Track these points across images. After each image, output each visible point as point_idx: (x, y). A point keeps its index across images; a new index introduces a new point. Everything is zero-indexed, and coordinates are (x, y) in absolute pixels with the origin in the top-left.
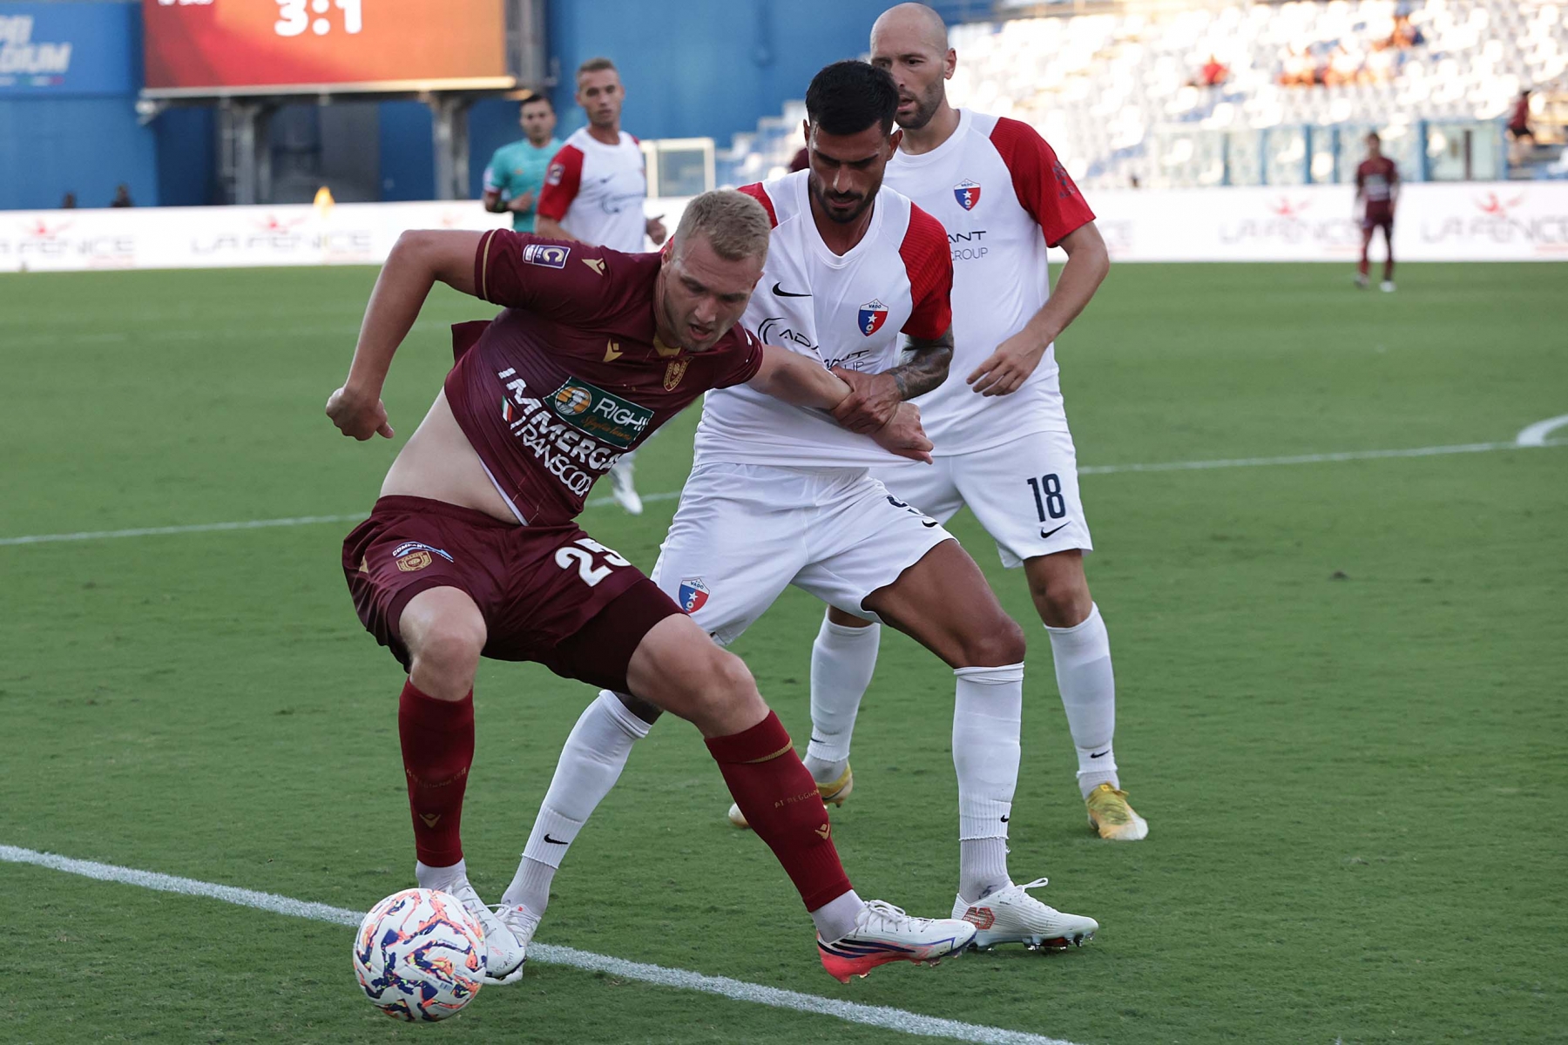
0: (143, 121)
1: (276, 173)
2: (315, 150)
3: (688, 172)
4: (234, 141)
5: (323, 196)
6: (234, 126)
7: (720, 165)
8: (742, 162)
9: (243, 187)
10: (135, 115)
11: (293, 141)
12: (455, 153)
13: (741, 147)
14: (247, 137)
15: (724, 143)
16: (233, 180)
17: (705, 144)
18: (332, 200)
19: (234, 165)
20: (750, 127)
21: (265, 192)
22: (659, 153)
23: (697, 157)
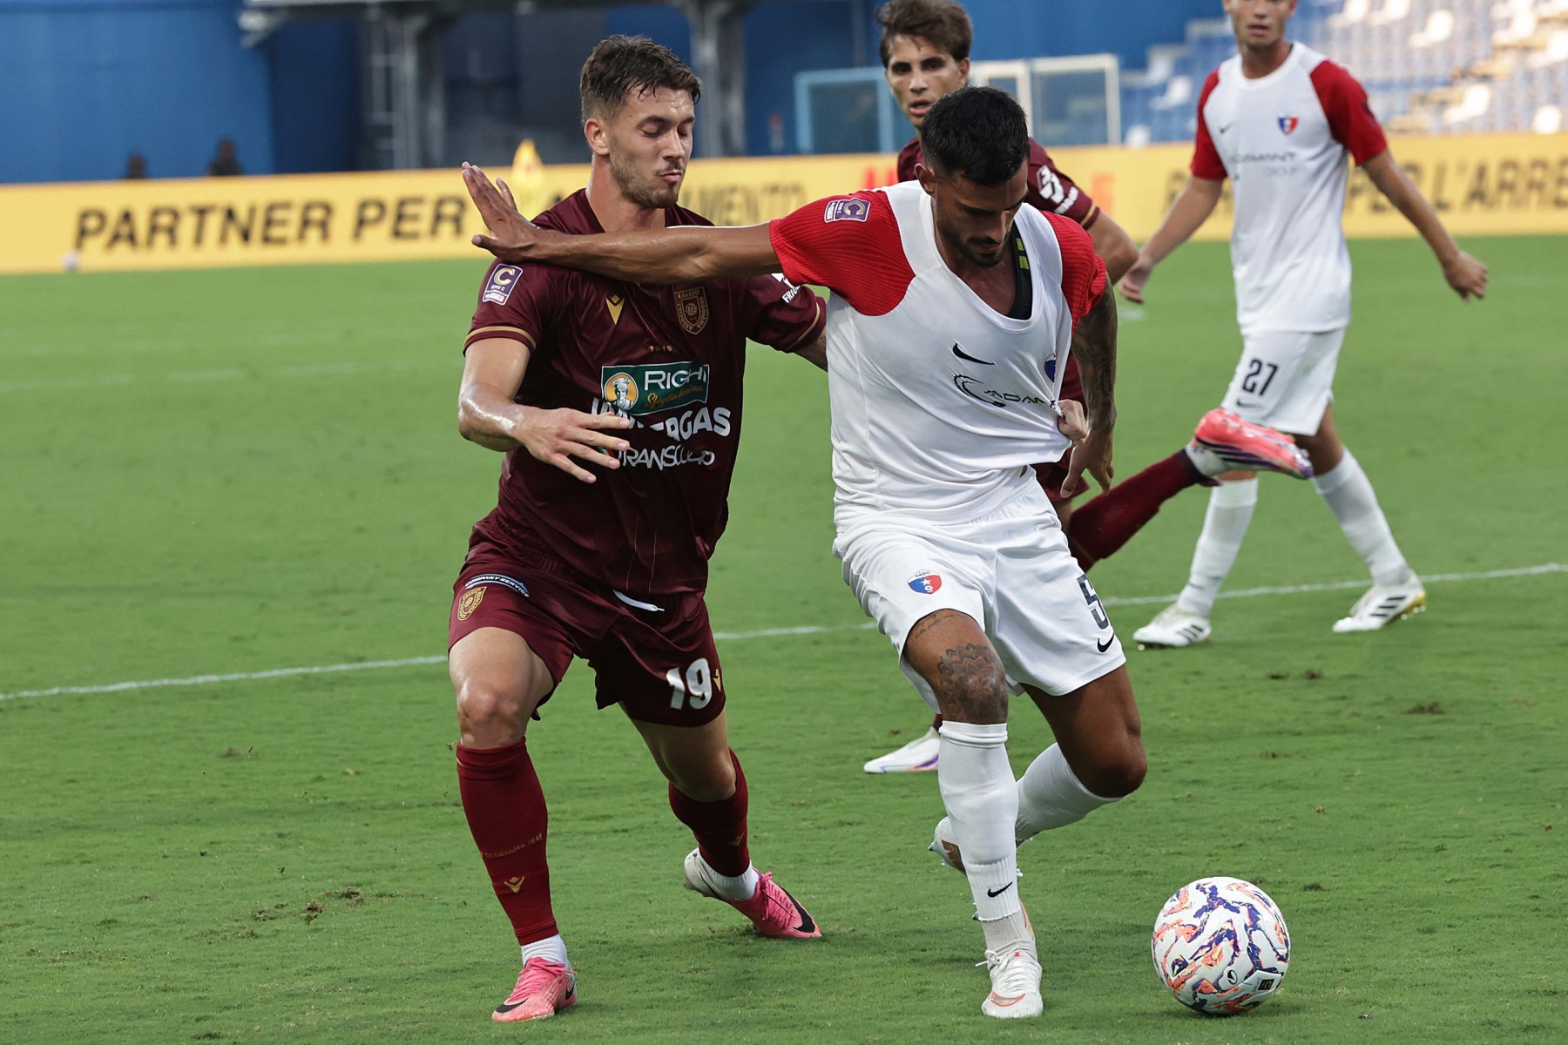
0: (248, 42)
1: (454, 119)
2: (512, 83)
3: (1079, 105)
4: (388, 71)
5: (526, 154)
6: (387, 49)
7: (1127, 94)
8: (1163, 89)
9: (405, 141)
10: (241, 32)
11: (475, 68)
12: (725, 85)
13: (1160, 67)
14: (407, 64)
15: (1135, 62)
16: (388, 131)
17: (1105, 63)
18: (539, 159)
19: (389, 107)
20: (1174, 36)
21: (437, 149)
22: (1034, 77)
23: (1093, 84)
